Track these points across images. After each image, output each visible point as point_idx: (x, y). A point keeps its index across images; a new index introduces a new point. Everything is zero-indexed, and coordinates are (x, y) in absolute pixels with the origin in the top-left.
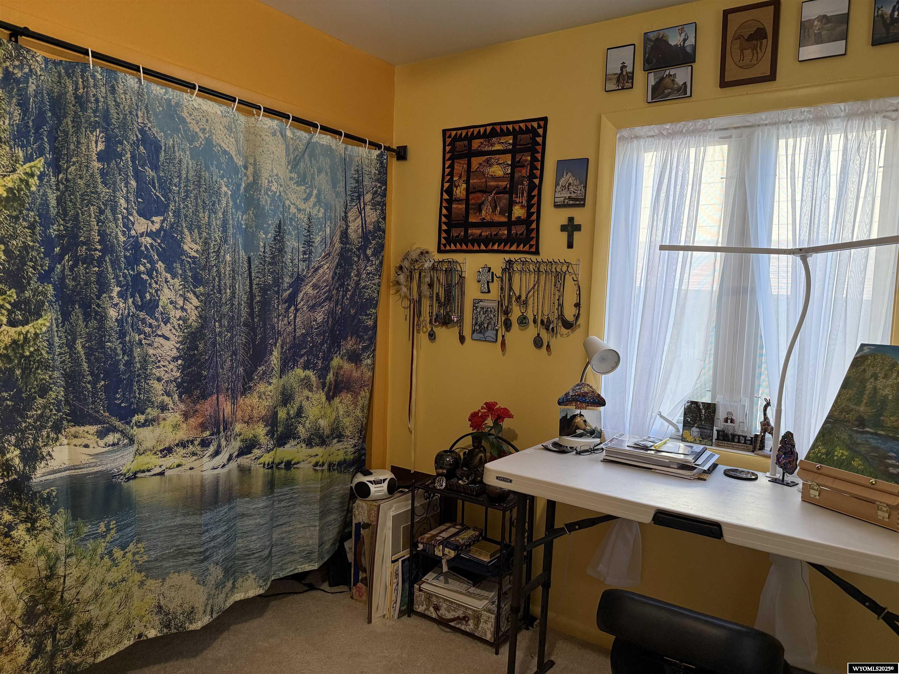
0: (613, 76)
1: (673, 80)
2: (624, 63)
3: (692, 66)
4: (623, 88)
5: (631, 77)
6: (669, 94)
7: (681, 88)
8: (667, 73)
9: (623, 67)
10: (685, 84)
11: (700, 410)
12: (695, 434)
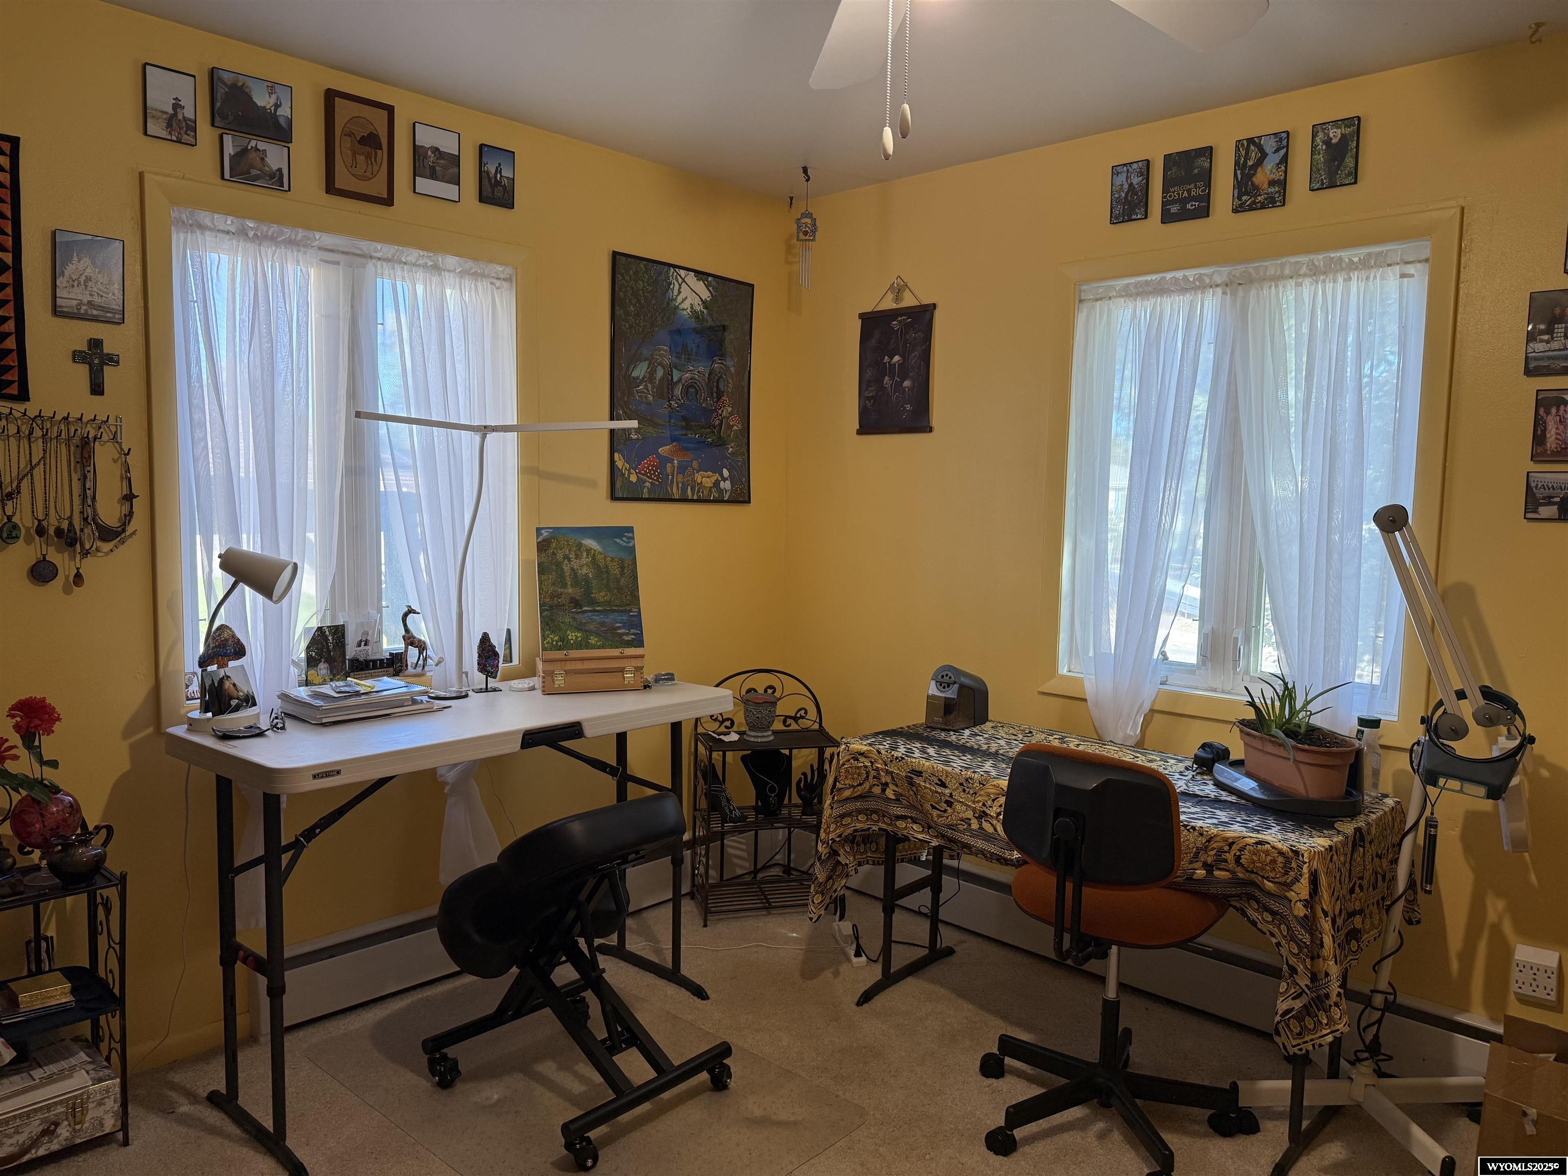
0: (160, 114)
1: (263, 159)
2: (176, 99)
3: (289, 148)
4: (179, 141)
5: (191, 127)
6: (256, 178)
7: (275, 174)
8: (253, 143)
9: (177, 106)
10: (280, 170)
11: (326, 639)
12: (324, 672)
